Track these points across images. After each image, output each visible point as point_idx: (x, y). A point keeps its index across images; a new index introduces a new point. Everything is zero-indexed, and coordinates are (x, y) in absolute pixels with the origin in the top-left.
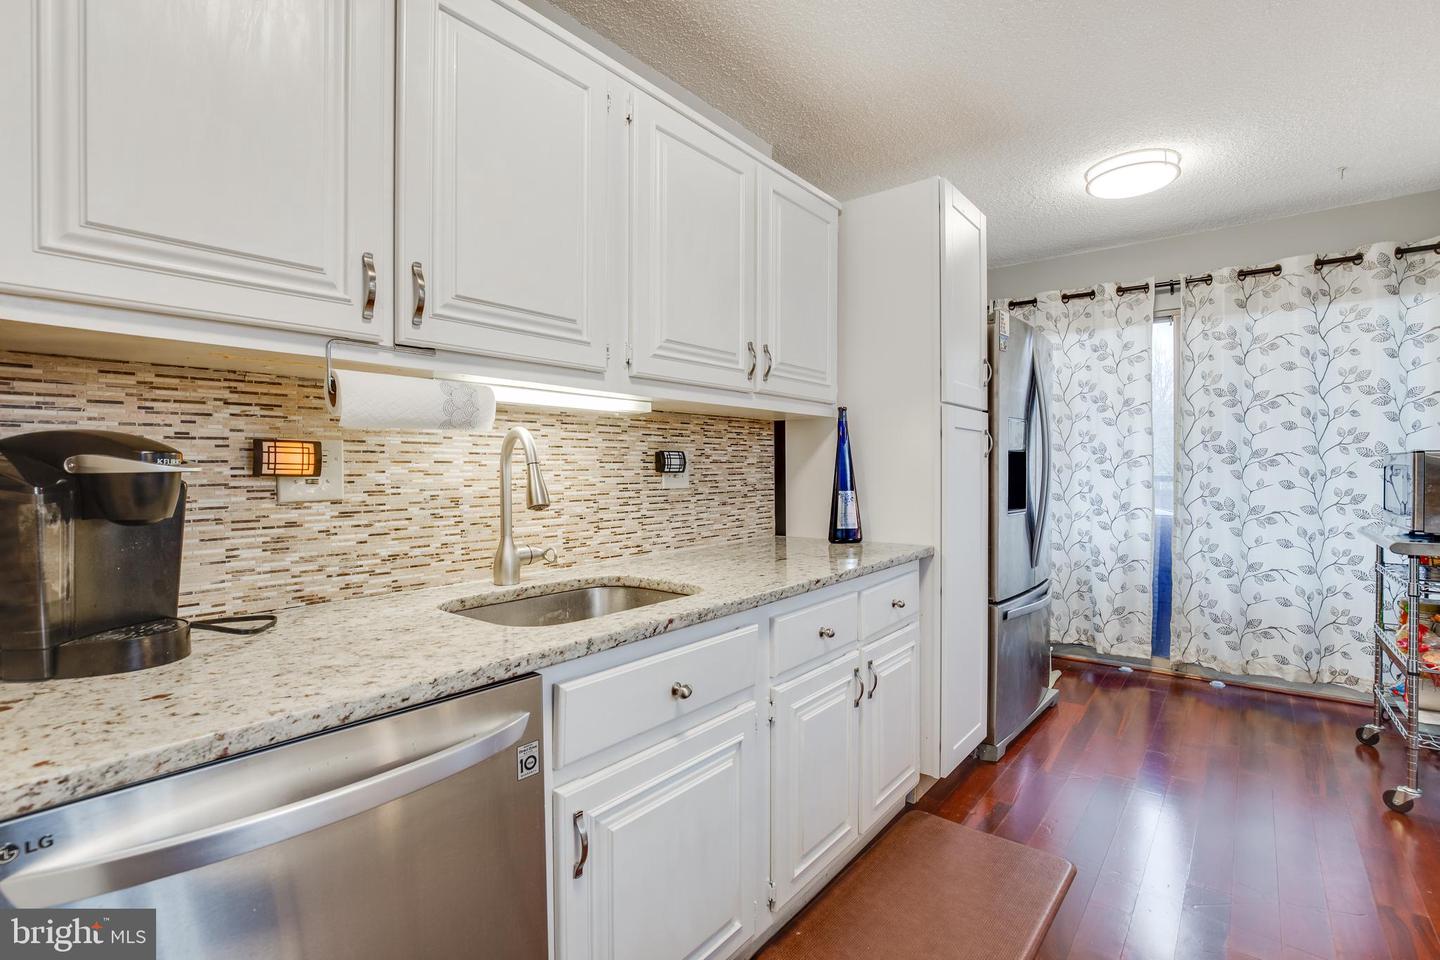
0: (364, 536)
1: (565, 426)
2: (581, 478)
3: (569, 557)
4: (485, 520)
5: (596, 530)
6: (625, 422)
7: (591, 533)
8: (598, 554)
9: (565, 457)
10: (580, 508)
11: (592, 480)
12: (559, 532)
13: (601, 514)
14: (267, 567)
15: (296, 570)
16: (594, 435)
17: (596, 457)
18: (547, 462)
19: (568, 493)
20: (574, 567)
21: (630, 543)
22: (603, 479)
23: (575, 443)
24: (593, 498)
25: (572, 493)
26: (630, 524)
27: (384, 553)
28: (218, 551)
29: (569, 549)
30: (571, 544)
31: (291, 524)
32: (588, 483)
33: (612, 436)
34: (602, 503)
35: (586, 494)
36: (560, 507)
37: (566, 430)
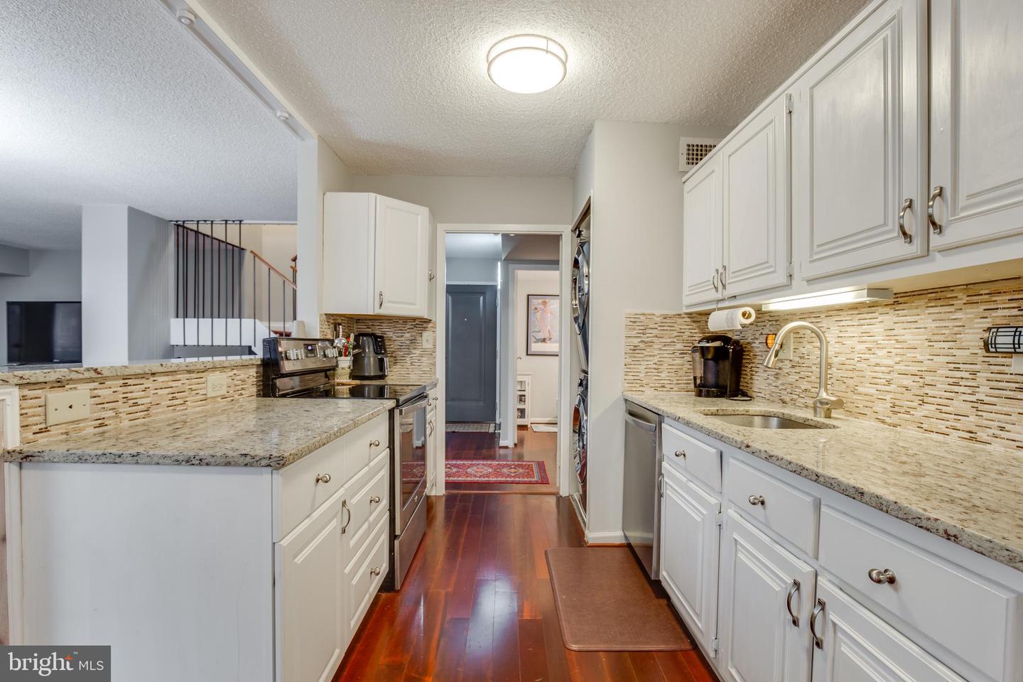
0: (797, 378)
1: (897, 312)
2: (908, 355)
3: (894, 419)
4: (843, 379)
5: (921, 402)
6: (961, 299)
7: (915, 404)
8: (922, 426)
9: (896, 338)
10: (907, 381)
11: (920, 358)
12: (888, 397)
13: (927, 390)
14: (774, 384)
15: (780, 388)
16: (923, 317)
17: (926, 337)
18: (883, 342)
19: (897, 367)
20: (899, 428)
21: (958, 425)
22: (932, 357)
23: (906, 325)
24: (920, 373)
25: (901, 368)
26: (958, 405)
27: (803, 388)
28: (765, 375)
29: (895, 413)
30: (896, 409)
31: (780, 369)
32: (915, 359)
33: (942, 316)
34: (928, 379)
35: (914, 369)
36: (890, 377)
37: (898, 316)
